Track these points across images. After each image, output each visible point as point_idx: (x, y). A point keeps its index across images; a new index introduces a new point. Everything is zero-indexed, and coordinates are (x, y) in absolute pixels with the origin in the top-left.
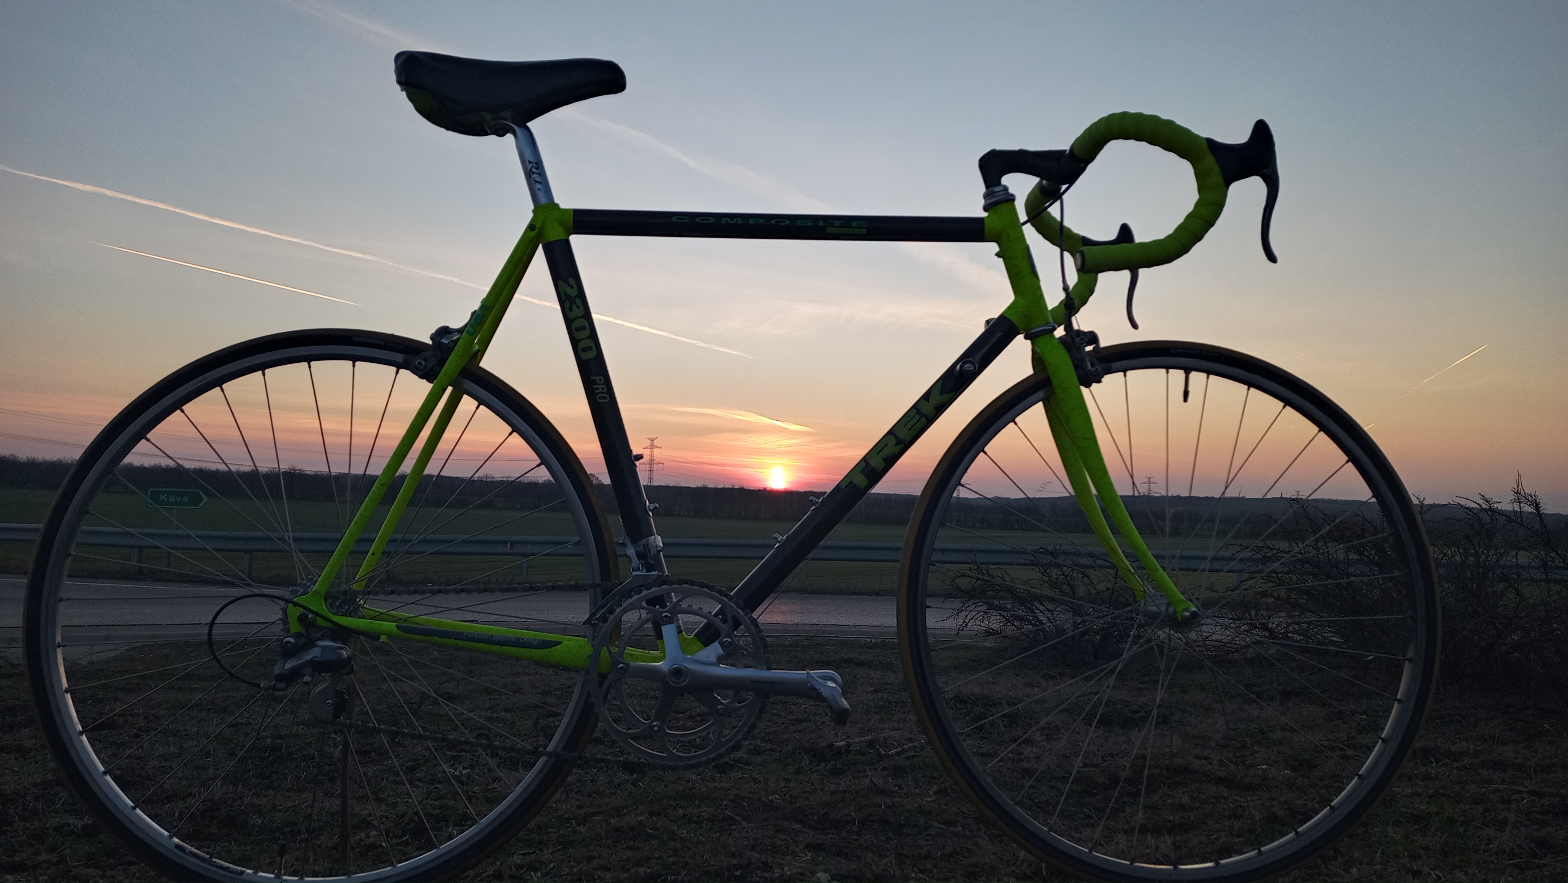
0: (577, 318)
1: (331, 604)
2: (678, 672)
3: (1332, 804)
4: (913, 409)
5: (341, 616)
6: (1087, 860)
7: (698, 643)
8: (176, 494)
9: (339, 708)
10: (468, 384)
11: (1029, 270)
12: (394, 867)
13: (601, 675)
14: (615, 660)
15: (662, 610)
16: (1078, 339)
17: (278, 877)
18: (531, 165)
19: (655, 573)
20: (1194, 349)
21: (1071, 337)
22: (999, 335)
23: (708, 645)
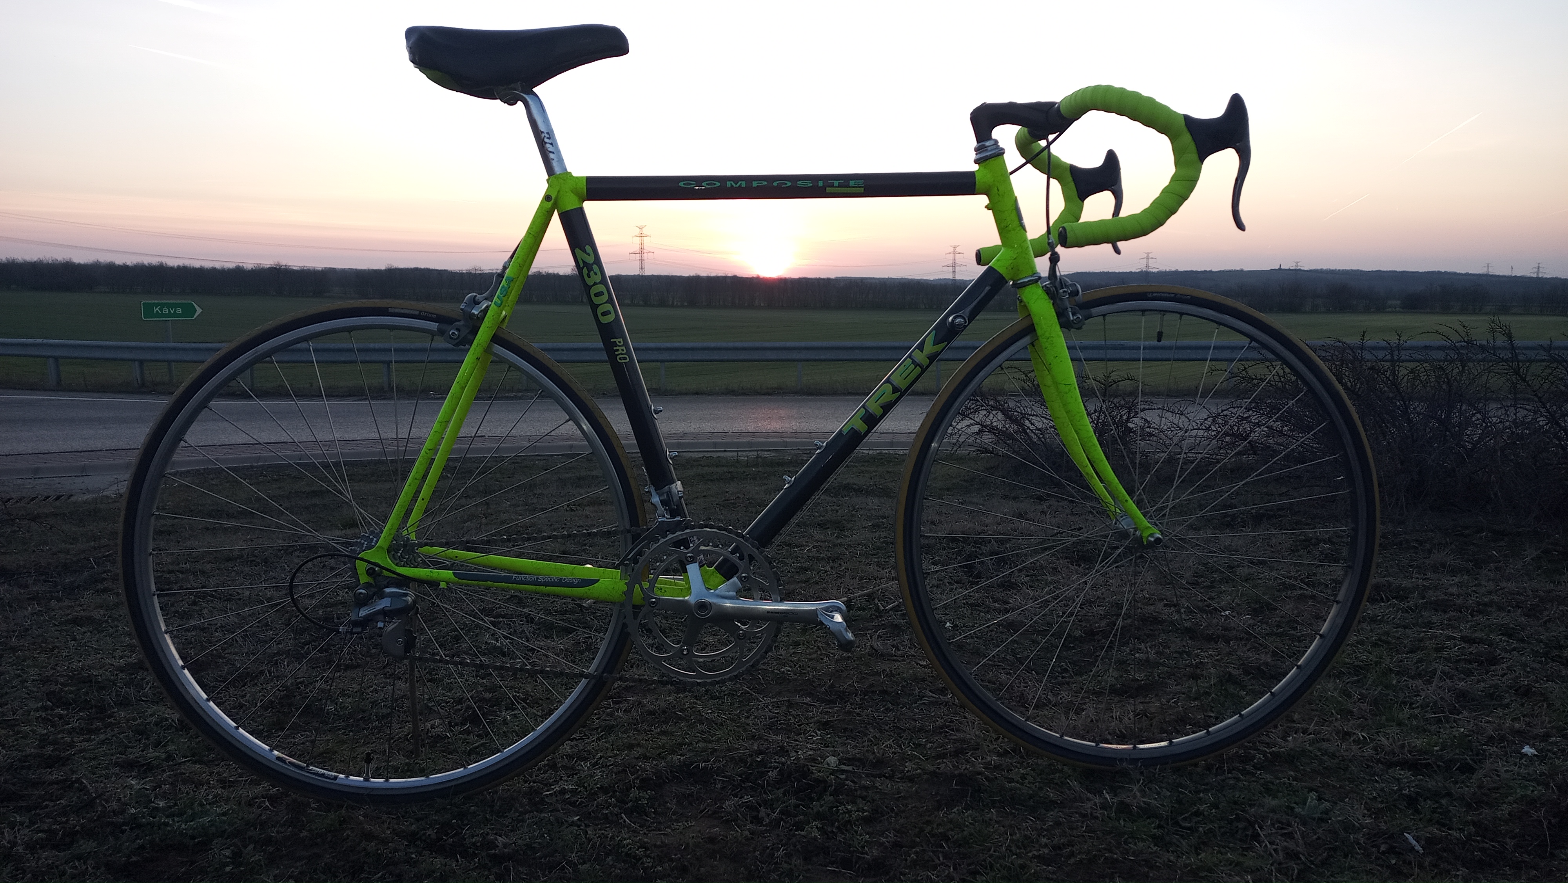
0: (595, 284)
1: (393, 555)
2: (703, 606)
3: (1273, 691)
4: (908, 359)
5: (404, 566)
6: (1058, 744)
7: (718, 575)
8: (169, 306)
9: (409, 645)
10: (498, 349)
11: (1017, 222)
12: (465, 768)
13: (634, 607)
14: (647, 595)
15: (685, 551)
16: (1061, 291)
17: (366, 780)
18: (543, 135)
19: (678, 518)
20: (1169, 293)
21: (1055, 287)
22: (988, 288)
23: (728, 580)
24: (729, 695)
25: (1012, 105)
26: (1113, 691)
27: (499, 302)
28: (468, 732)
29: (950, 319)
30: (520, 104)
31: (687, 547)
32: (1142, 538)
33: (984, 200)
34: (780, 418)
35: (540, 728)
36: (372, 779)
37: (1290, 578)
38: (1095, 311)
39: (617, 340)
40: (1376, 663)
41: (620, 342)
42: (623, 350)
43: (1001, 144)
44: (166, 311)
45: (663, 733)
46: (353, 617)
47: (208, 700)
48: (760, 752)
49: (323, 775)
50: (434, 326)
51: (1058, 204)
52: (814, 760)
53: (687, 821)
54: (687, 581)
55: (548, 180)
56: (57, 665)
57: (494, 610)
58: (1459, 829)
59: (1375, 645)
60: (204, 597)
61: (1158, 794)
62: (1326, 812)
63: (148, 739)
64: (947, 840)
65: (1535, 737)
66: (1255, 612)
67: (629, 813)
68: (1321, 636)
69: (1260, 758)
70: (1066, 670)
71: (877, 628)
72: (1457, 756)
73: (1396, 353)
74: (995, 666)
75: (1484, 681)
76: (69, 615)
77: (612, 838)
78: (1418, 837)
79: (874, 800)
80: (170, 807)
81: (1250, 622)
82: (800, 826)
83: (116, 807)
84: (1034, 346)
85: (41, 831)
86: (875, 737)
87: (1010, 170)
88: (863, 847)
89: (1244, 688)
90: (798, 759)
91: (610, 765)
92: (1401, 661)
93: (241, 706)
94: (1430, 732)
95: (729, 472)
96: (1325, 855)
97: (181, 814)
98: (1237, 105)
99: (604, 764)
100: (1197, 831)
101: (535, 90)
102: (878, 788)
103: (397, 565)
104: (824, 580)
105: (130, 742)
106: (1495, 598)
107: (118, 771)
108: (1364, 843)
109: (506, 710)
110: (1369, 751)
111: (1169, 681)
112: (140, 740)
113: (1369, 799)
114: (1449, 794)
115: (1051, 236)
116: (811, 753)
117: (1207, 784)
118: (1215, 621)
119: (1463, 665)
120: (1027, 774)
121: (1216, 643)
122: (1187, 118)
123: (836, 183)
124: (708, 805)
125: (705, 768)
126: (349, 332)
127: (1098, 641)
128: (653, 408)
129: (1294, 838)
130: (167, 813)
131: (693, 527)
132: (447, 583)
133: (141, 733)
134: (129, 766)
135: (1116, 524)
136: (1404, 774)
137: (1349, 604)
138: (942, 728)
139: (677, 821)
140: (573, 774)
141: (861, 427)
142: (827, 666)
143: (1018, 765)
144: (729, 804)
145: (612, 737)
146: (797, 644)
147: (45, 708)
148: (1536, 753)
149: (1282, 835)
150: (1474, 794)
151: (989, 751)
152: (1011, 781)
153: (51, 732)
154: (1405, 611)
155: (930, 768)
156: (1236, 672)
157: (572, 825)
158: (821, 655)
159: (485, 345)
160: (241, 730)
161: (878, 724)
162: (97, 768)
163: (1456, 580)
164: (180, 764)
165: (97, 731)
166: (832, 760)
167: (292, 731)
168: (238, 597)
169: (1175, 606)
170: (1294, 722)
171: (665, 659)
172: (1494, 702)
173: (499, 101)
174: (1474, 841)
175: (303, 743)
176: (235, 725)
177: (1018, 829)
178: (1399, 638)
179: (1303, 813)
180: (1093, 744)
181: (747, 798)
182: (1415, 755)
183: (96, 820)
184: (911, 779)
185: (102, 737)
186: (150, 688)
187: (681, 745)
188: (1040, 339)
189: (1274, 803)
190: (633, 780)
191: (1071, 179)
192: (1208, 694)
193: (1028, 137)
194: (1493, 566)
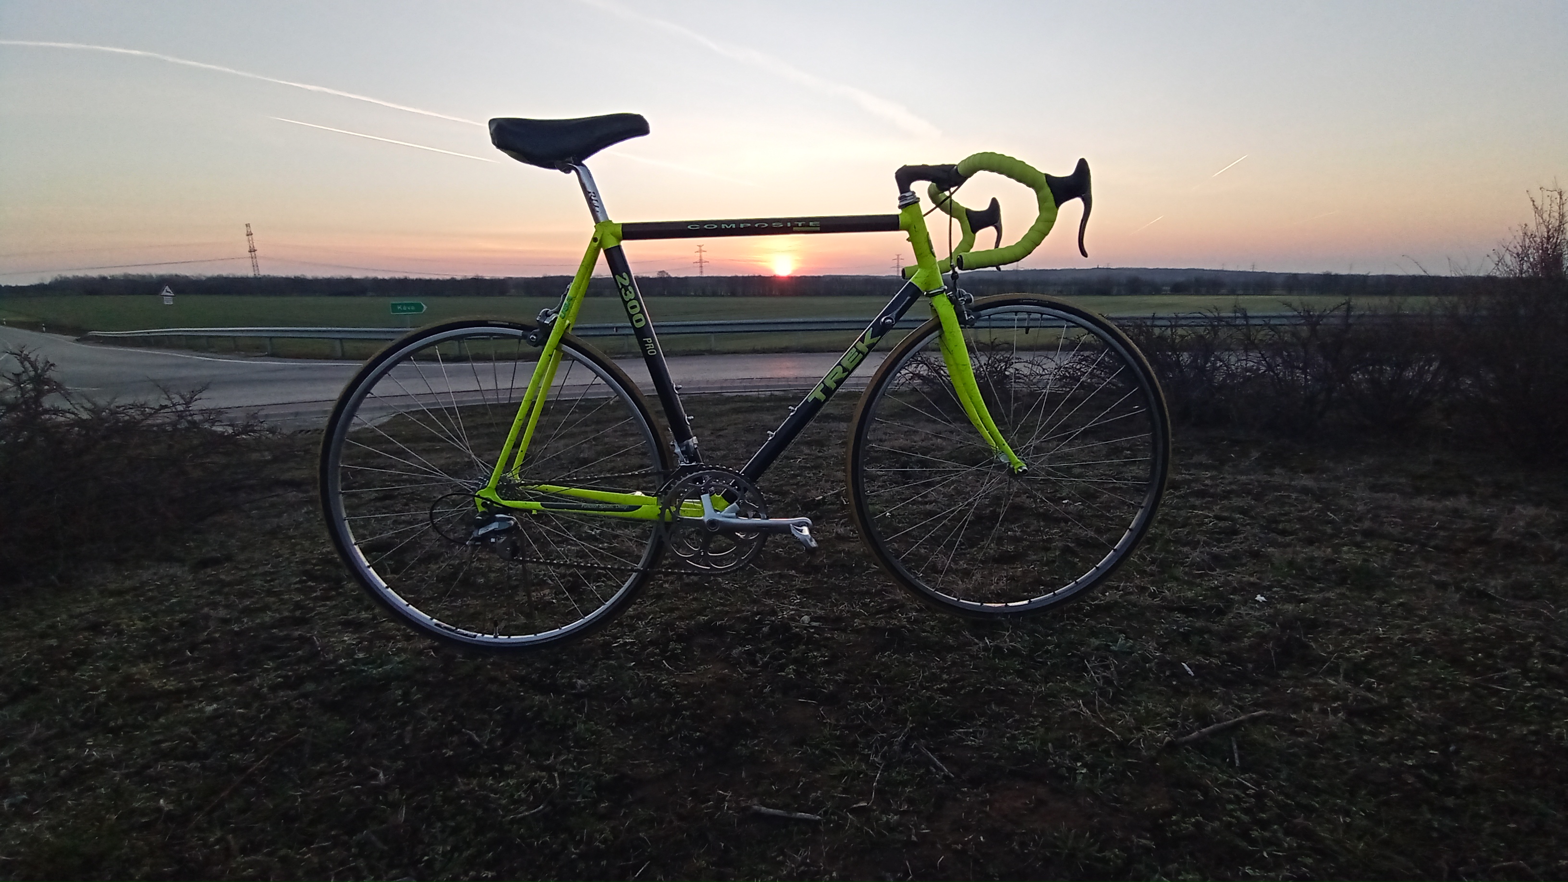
0: (631, 300)
1: (501, 492)
2: (713, 523)
3: (1097, 565)
5: (508, 500)
6: (954, 604)
7: (724, 500)
8: (407, 305)
9: (515, 552)
10: (565, 347)
11: (928, 251)
14: (674, 515)
15: (700, 485)
16: (960, 299)
18: (591, 195)
19: (695, 463)
20: (1034, 299)
21: (955, 296)
22: (908, 298)
23: (731, 504)
25: (924, 167)
27: (564, 315)
29: (882, 320)
30: (573, 172)
31: (701, 483)
32: (1014, 469)
33: (905, 234)
35: (608, 603)
36: (499, 637)
38: (982, 312)
39: (647, 339)
41: (650, 341)
42: (652, 347)
43: (917, 195)
44: (405, 308)
45: (695, 599)
46: (475, 534)
47: (387, 587)
49: (466, 635)
50: (519, 332)
51: (958, 236)
52: (792, 618)
53: (706, 665)
54: (702, 505)
55: (595, 226)
58: (1217, 657)
61: (1021, 638)
62: (1131, 647)
64: (880, 677)
65: (1265, 588)
67: (668, 659)
68: (1131, 529)
69: (1088, 609)
72: (1214, 603)
75: (1229, 546)
78: (1190, 663)
79: (832, 648)
80: (367, 657)
81: (1081, 507)
82: (782, 668)
83: (332, 657)
84: (942, 337)
85: (280, 676)
86: (835, 599)
87: (923, 213)
88: (823, 683)
90: (783, 618)
91: (658, 624)
95: (752, 406)
96: (1130, 679)
97: (373, 662)
98: (1083, 166)
99: (654, 623)
100: (1046, 664)
101: (583, 162)
102: (835, 638)
103: (503, 499)
107: (339, 628)
108: (1155, 670)
110: (1157, 601)
111: (1029, 552)
113: (1158, 636)
114: (1210, 631)
115: (952, 260)
116: (792, 612)
117: (1053, 629)
118: (1058, 507)
119: (1215, 535)
120: (935, 625)
121: (1060, 523)
122: (1047, 176)
123: (800, 224)
124: (721, 652)
125: (721, 625)
126: (460, 338)
128: (675, 386)
129: (1110, 668)
130: (364, 662)
131: (705, 469)
132: (538, 511)
135: (996, 458)
136: (1180, 617)
137: (1149, 507)
139: (700, 665)
141: (822, 397)
144: (735, 652)
145: (661, 603)
148: (1265, 599)
149: (1102, 666)
150: (1226, 630)
152: (924, 630)
155: (870, 621)
159: (555, 345)
160: (410, 606)
161: (838, 589)
163: (1209, 474)
166: (806, 618)
170: (1113, 581)
171: (689, 558)
172: (1236, 562)
173: (558, 170)
174: (1226, 665)
179: (1116, 649)
180: (979, 604)
181: (748, 647)
182: (1186, 603)
183: (317, 668)
184: (858, 631)
187: (706, 608)
188: (946, 334)
189: (1098, 642)
190: (672, 634)
191: (966, 218)
192: (1054, 562)
193: (936, 189)
194: (1230, 464)
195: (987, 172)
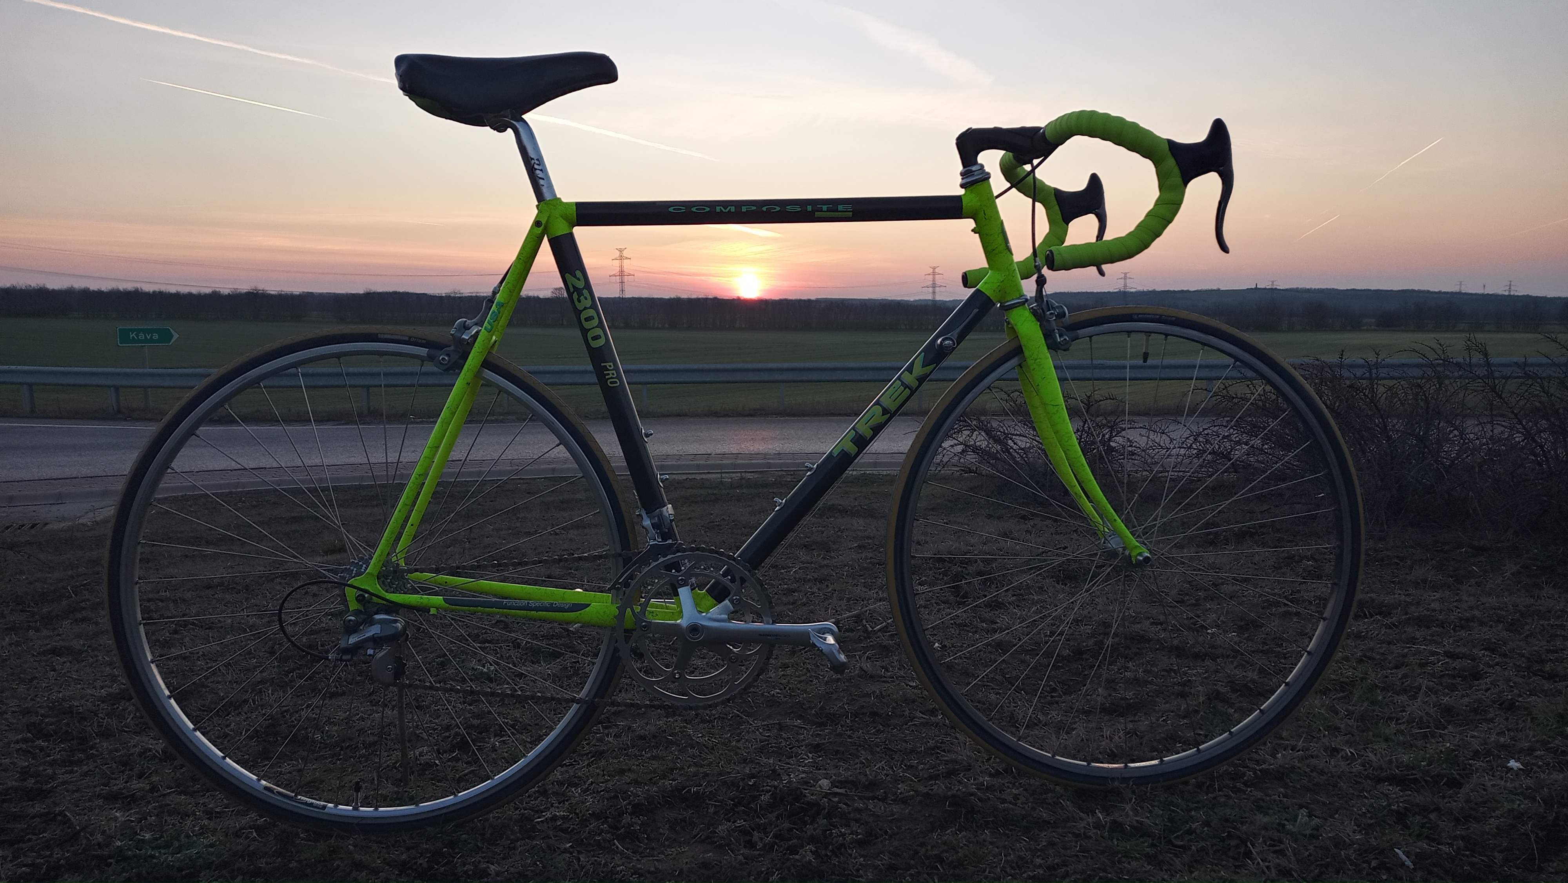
0: (585, 308)
1: (383, 582)
2: (694, 628)
3: (1262, 708)
4: (898, 381)
5: (394, 593)
6: (1050, 764)
7: (710, 598)
8: (145, 331)
9: (399, 672)
10: (489, 374)
11: (1003, 246)
12: (456, 796)
13: (626, 631)
16: (1048, 313)
17: (356, 809)
18: (533, 161)
19: (670, 541)
20: (1154, 315)
21: (1042, 309)
22: (976, 310)
23: (720, 603)
24: (719, 718)
25: (997, 131)
26: (1104, 710)
27: (490, 327)
28: (456, 759)
29: (939, 341)
30: (509, 130)
31: (679, 570)
32: (1130, 556)
33: (970, 223)
34: (763, 439)
35: (531, 754)
36: (361, 808)
37: (1274, 595)
38: (1081, 332)
39: (607, 364)
40: (1362, 679)
41: (610, 366)
42: (613, 374)
43: (987, 169)
44: (142, 336)
45: (654, 758)
46: (343, 644)
47: (195, 730)
48: (752, 776)
49: (311, 805)
50: (423, 351)
51: (1043, 227)
52: (806, 783)
53: (680, 847)
54: (679, 605)
55: (537, 206)
56: (36, 696)
57: (479, 636)
58: (1448, 844)
59: (1360, 661)
60: (185, 626)
61: (1150, 812)
62: (1317, 828)
63: (131, 770)
64: (942, 861)
65: (1521, 751)
66: (1241, 630)
67: (621, 838)
68: (1309, 653)
69: (1250, 775)
70: (1054, 690)
71: (865, 649)
72: (1444, 771)
73: (1374, 371)
74: (984, 686)
75: (1468, 695)
76: (47, 644)
77: (606, 865)
78: (1408, 852)
79: (867, 823)
80: (156, 839)
81: (1236, 639)
82: (793, 850)
83: (101, 840)
84: (1021, 367)
85: (25, 866)
86: (867, 759)
87: (995, 194)
88: (858, 870)
89: (1231, 705)
90: (790, 782)
91: (601, 791)
92: (1387, 677)
93: (226, 736)
94: (1416, 747)
95: (713, 494)
96: (1317, 871)
97: (167, 846)
98: (1219, 130)
99: (595, 790)
100: (1190, 849)
101: (523, 116)
102: (871, 811)
103: (386, 592)
104: (811, 601)
105: (113, 774)
106: (1476, 613)
107: (101, 803)
108: (1355, 858)
109: (495, 736)
110: (1357, 768)
111: (1157, 699)
112: (123, 772)
113: (1359, 815)
114: (1437, 809)
115: (1037, 259)
116: (803, 776)
117: (1198, 802)
118: (1201, 639)
119: (1447, 680)
120: (1019, 795)
121: (1203, 660)
122: (1171, 143)
123: (825, 208)
124: (701, 830)
125: (698, 792)
126: (339, 358)
127: (1086, 659)
128: (643, 431)
129: (1286, 855)
130: (153, 845)
131: (684, 550)
132: (437, 609)
133: (125, 764)
134: (112, 798)
135: (1104, 543)
136: (1393, 790)
137: (1336, 621)
138: (933, 749)
139: (670, 846)
140: (564, 801)
141: (852, 449)
142: (817, 688)
143: (1011, 786)
144: (722, 829)
145: (603, 763)
146: (785, 666)
147: (25, 740)
148: (1522, 767)
149: (1275, 852)
150: (1462, 808)
151: (981, 772)
152: (1004, 801)
153: (32, 764)
154: (1388, 627)
155: (922, 789)
156: (1222, 690)
157: (563, 852)
158: (810, 677)
159: (476, 370)
160: (228, 760)
161: (869, 746)
162: (80, 800)
163: (1438, 595)
164: (165, 795)
165: (79, 762)
166: (825, 783)
167: (279, 760)
168: (219, 625)
169: (1161, 624)
170: (1282, 738)
171: (657, 682)
172: (1478, 717)
173: (488, 128)
174: (1464, 855)
175: (290, 773)
176: (222, 755)
177: (1012, 849)
178: (1383, 654)
179: (1294, 830)
180: (1085, 763)
181: (740, 823)
182: (1401, 771)
183: (81, 854)
184: (904, 801)
185: (85, 768)
186: (132, 718)
187: (672, 769)
188: (1028, 360)
189: (1266, 819)
190: (625, 806)
191: (1056, 202)
192: (1196, 712)
193: (1014, 162)
194: (1473, 581)
195: (1086, 138)
